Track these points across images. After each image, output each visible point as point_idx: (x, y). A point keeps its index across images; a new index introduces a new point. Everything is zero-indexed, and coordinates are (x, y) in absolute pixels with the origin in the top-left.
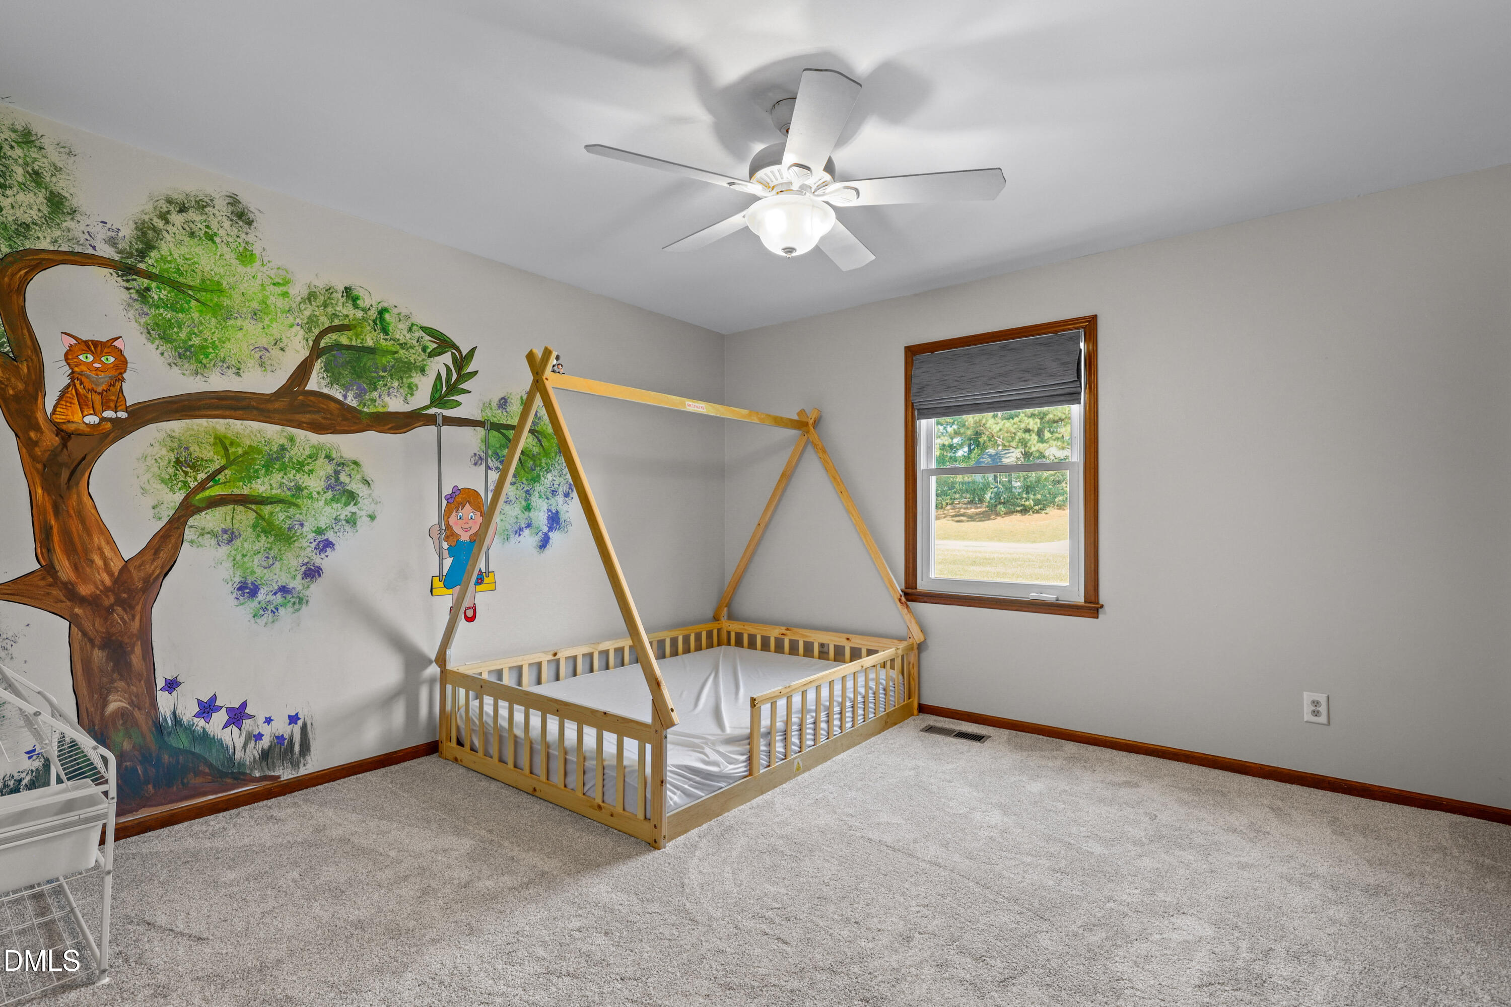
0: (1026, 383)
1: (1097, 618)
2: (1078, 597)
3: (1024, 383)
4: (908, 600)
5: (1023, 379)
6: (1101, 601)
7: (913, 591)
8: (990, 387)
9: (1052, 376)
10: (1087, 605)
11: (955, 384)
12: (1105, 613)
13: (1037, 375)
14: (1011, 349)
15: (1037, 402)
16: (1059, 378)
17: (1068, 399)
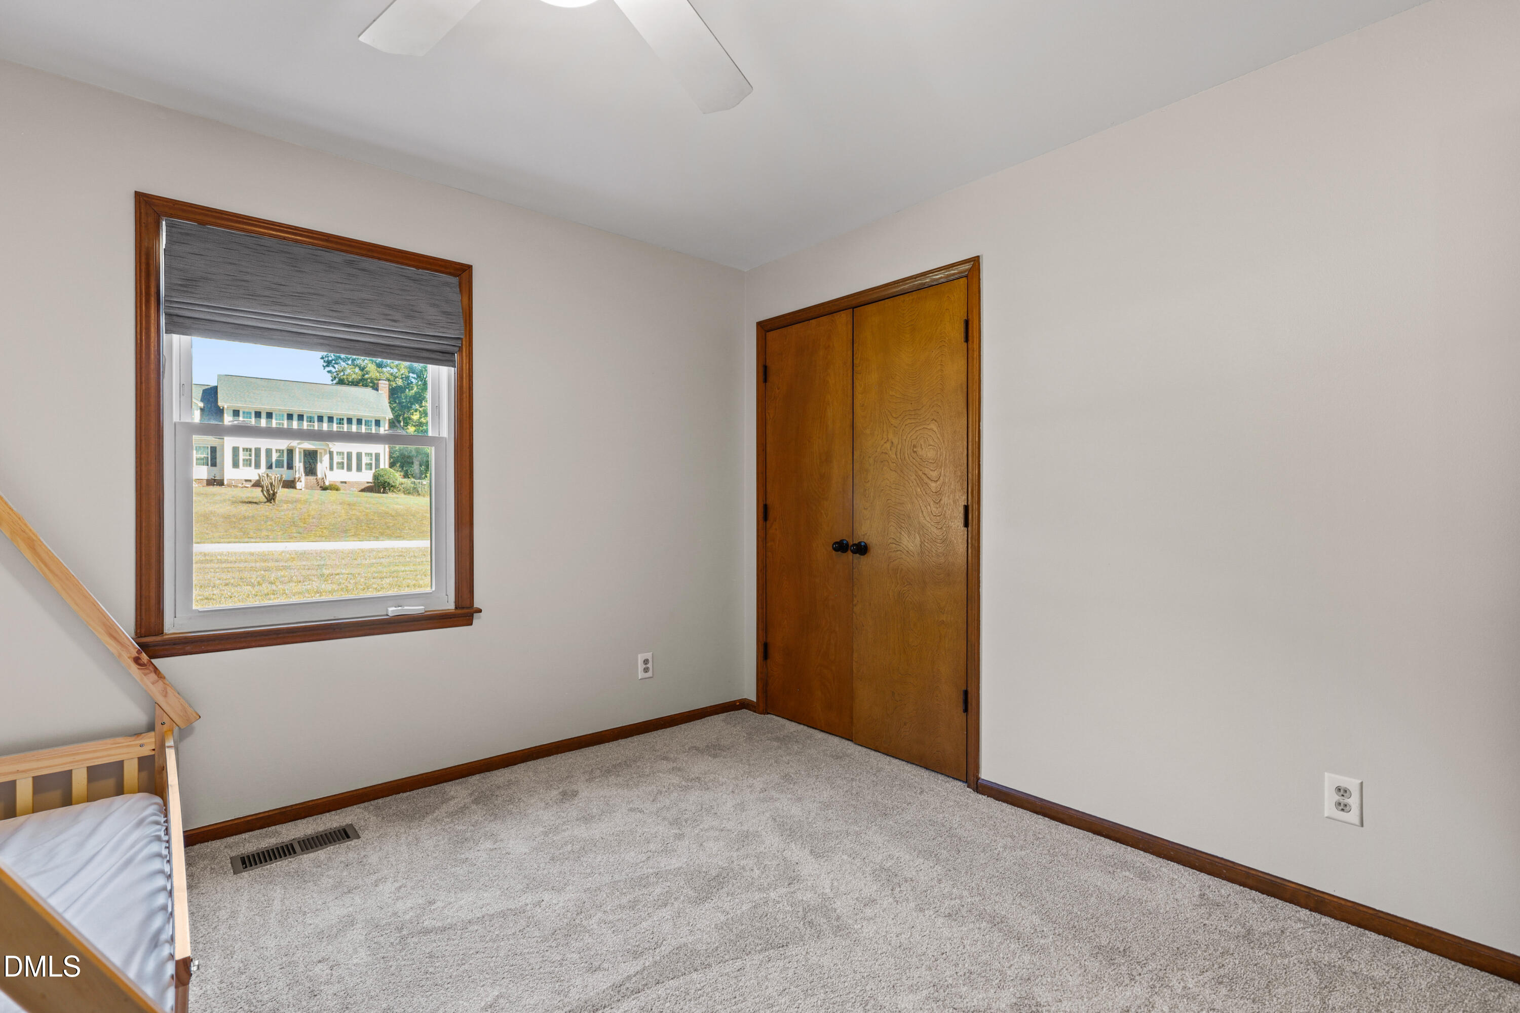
0: (393, 324)
1: (471, 624)
2: (448, 603)
3: (388, 322)
4: (152, 656)
5: (389, 317)
6: (477, 605)
7: (158, 638)
8: (335, 314)
9: (430, 324)
10: (459, 611)
11: (267, 293)
12: (479, 618)
13: (409, 317)
14: (364, 270)
15: (397, 352)
16: (442, 330)
17: (439, 357)
